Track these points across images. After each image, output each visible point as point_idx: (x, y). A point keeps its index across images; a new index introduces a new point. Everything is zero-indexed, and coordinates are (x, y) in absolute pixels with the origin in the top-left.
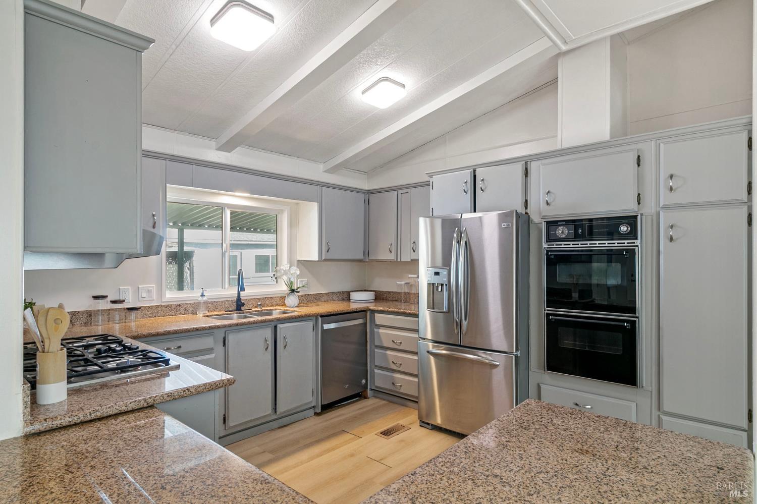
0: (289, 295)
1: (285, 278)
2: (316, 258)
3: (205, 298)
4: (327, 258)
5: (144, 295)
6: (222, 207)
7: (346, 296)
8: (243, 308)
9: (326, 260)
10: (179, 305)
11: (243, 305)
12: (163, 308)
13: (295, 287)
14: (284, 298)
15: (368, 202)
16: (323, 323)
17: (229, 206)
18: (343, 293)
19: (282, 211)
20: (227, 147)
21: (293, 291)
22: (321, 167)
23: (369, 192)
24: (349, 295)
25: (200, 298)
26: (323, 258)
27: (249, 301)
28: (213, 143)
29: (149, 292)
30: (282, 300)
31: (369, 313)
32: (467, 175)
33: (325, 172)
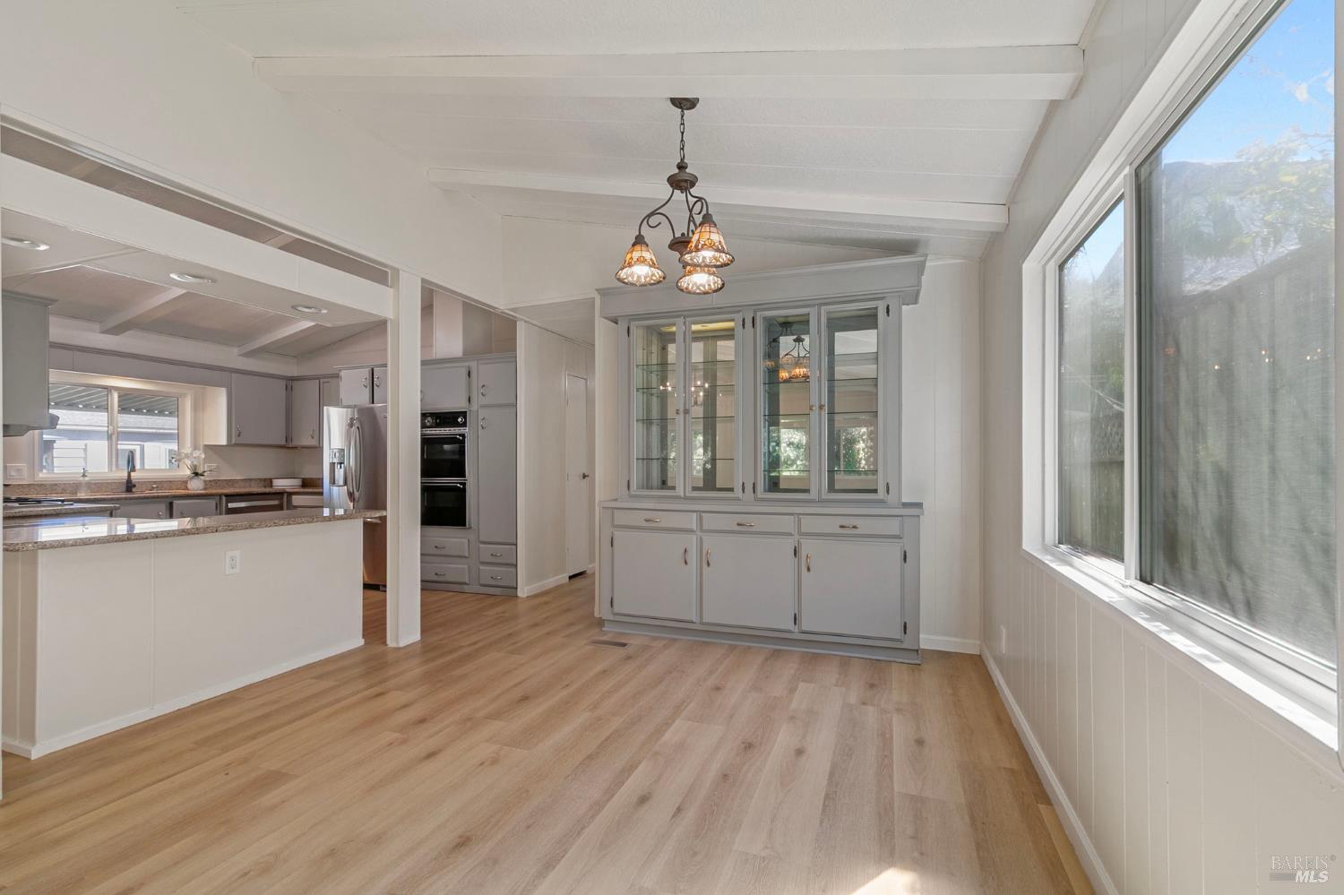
0: (192, 478)
1: (188, 462)
2: (223, 442)
3: (87, 479)
4: (238, 441)
5: (13, 473)
6: (108, 389)
7: (269, 482)
8: (134, 490)
9: (236, 445)
10: (56, 485)
11: (134, 486)
12: (36, 487)
13: (200, 471)
14: (186, 482)
15: (289, 389)
16: (227, 502)
17: (116, 389)
18: (265, 480)
19: (184, 395)
20: (117, 330)
21: (196, 474)
22: (236, 351)
23: (293, 379)
24: (271, 482)
25: (82, 478)
26: (233, 442)
27: (142, 483)
28: (97, 327)
29: (19, 470)
30: (184, 483)
31: (285, 496)
32: (366, 373)
33: (240, 355)
